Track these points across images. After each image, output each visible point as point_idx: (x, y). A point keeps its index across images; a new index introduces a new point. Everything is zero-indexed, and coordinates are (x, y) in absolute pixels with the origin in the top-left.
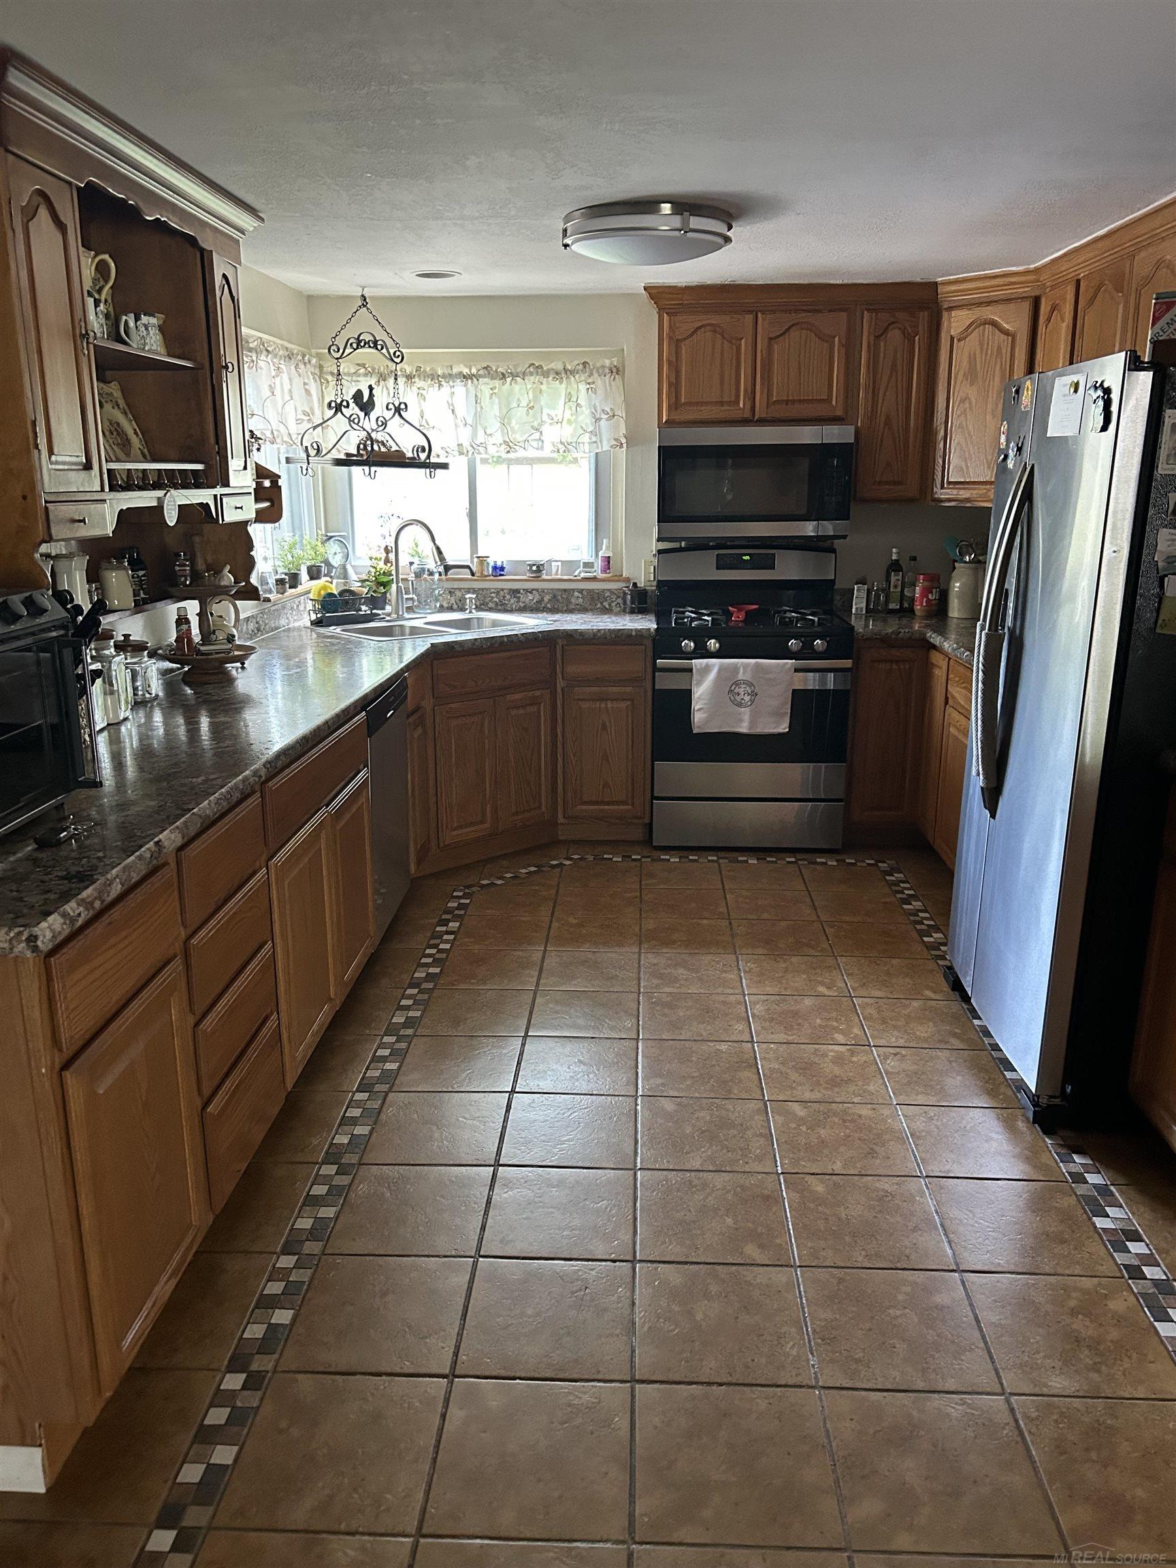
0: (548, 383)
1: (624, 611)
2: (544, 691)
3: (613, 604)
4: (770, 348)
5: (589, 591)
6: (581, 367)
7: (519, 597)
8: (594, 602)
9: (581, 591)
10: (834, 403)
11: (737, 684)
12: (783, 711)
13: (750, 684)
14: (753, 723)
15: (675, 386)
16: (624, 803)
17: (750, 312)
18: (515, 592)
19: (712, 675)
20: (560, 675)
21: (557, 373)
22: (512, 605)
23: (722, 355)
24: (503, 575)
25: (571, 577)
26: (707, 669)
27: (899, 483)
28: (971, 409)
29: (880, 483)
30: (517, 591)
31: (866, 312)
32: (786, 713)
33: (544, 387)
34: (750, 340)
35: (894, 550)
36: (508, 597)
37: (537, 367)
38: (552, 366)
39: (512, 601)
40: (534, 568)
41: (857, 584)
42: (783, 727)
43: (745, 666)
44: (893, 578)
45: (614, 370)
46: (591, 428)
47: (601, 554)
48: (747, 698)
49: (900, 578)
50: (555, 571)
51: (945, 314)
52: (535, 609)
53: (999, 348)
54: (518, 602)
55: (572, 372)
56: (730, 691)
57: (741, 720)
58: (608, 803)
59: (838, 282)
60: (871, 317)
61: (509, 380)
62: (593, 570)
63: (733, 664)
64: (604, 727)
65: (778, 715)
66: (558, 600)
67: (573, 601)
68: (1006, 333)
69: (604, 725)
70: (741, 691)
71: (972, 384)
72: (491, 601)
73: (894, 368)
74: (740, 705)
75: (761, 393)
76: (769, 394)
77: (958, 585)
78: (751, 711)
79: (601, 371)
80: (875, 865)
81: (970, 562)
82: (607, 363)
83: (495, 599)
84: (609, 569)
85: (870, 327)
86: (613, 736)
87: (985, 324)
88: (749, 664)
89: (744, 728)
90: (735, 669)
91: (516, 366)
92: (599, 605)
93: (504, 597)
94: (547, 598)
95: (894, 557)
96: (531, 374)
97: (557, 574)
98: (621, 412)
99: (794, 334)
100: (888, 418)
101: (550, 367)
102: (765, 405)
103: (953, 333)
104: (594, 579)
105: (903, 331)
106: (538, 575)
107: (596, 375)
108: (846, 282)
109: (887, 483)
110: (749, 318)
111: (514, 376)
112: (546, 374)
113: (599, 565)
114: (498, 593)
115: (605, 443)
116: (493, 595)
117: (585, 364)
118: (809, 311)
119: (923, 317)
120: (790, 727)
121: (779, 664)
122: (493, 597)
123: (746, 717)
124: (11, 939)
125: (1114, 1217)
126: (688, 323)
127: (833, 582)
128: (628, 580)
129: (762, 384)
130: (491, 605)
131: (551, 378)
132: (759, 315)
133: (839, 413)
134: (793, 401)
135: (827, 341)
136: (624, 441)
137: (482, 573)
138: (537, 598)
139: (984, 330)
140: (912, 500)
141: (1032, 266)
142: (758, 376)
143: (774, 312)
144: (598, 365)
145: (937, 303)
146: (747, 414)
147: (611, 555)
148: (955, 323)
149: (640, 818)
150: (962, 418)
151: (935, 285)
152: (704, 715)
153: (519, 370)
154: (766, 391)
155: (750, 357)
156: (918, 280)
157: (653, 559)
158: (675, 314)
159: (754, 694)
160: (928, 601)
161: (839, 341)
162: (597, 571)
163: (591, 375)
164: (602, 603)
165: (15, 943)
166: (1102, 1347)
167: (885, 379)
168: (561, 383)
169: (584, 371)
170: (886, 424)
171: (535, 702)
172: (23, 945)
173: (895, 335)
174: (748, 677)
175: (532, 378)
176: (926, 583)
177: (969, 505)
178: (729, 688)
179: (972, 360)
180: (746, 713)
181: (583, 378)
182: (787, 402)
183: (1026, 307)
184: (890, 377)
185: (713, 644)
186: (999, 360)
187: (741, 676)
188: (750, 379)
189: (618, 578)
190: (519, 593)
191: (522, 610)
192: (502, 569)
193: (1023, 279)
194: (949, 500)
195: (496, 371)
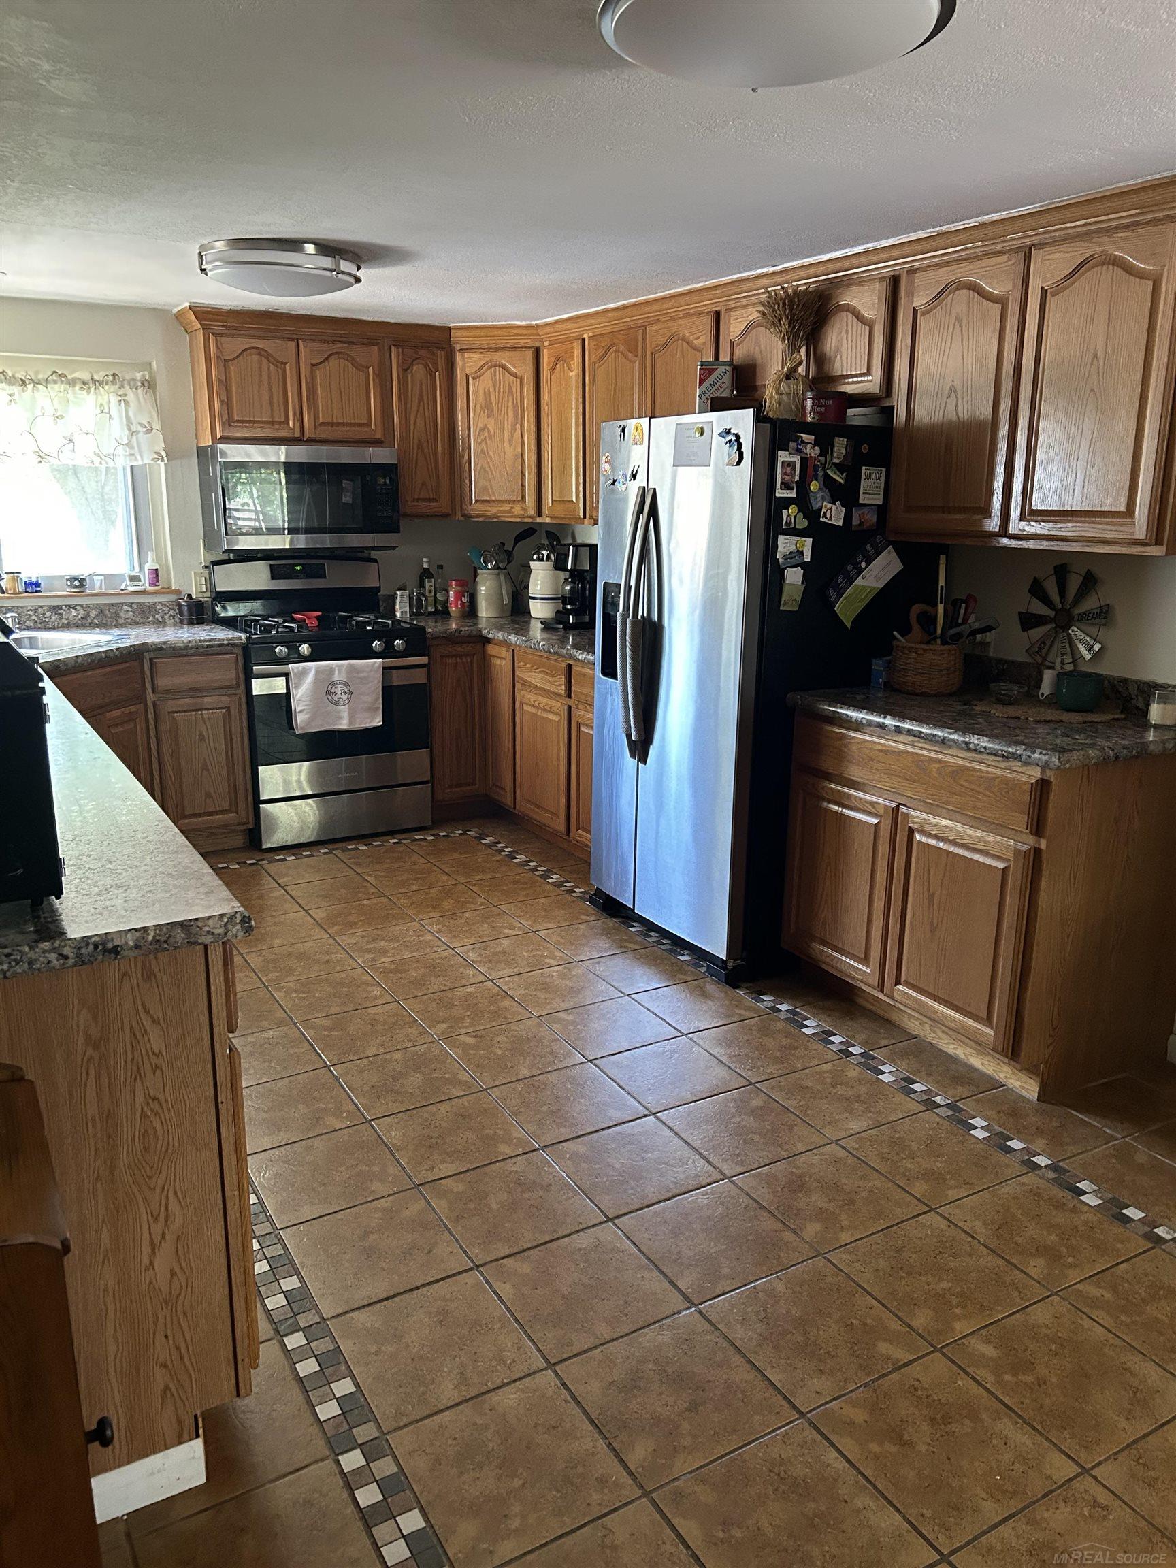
0: (74, 393)
1: (181, 622)
2: (138, 706)
3: (166, 617)
4: (312, 376)
5: (139, 604)
6: (111, 378)
7: (61, 614)
8: (145, 615)
9: (130, 605)
10: (373, 427)
11: (333, 684)
12: (376, 706)
13: (347, 684)
14: (352, 719)
15: (227, 404)
16: (227, 811)
17: (292, 339)
18: (55, 609)
19: (310, 678)
20: (149, 689)
21: (84, 383)
22: (53, 622)
23: (269, 377)
24: (40, 591)
25: (118, 591)
26: (304, 673)
27: (435, 500)
28: (490, 436)
29: (418, 500)
30: (59, 608)
31: (393, 348)
32: (378, 708)
33: (70, 396)
34: (294, 366)
35: (425, 560)
36: (48, 614)
37: (60, 375)
38: (76, 375)
39: (53, 618)
40: (77, 583)
41: (399, 590)
42: (377, 721)
43: (340, 667)
44: (427, 585)
45: (146, 383)
46: (126, 441)
47: (147, 566)
48: (344, 697)
49: (432, 584)
50: (97, 586)
51: (458, 356)
52: (83, 624)
53: (510, 388)
54: (60, 619)
55: (101, 383)
56: (328, 691)
57: (341, 718)
58: (211, 814)
59: (369, 319)
60: (398, 352)
61: (30, 386)
62: (140, 583)
63: (328, 666)
64: (202, 738)
65: (371, 710)
66: (106, 616)
67: (122, 615)
68: (515, 376)
69: (201, 734)
70: (338, 690)
71: (489, 416)
72: (28, 619)
73: (421, 399)
74: (337, 704)
75: (309, 416)
76: (316, 417)
77: (483, 588)
78: (350, 709)
79: (132, 384)
80: (464, 834)
81: (492, 569)
82: (138, 376)
83: (33, 617)
84: (158, 581)
85: (398, 362)
86: (212, 744)
87: (495, 366)
88: (343, 665)
89: (344, 725)
90: (331, 671)
91: (37, 373)
92: (151, 618)
93: (44, 614)
94: (93, 613)
95: (425, 566)
96: (55, 382)
97: (101, 588)
98: (156, 426)
99: (333, 362)
100: (420, 445)
101: (73, 376)
102: (313, 426)
103: (468, 372)
104: (144, 592)
105: (426, 366)
106: (81, 589)
107: (127, 387)
108: (376, 319)
109: (425, 500)
110: (292, 344)
111: (35, 382)
112: (72, 383)
113: (146, 579)
114: (36, 610)
115: (145, 456)
116: (30, 613)
117: (114, 375)
118: (345, 343)
119: (441, 355)
120: (383, 721)
121: (368, 664)
122: (30, 615)
123: (346, 715)
124: (226, 925)
125: (811, 1026)
126: (234, 345)
127: (378, 589)
128: (178, 592)
129: (309, 407)
130: (28, 623)
131: (77, 387)
132: (300, 342)
133: (379, 436)
134: (338, 424)
135: (363, 371)
136: (164, 454)
137: (15, 590)
138: (82, 613)
139: (495, 372)
140: (446, 515)
141: (534, 323)
142: (305, 399)
143: (313, 341)
144: (127, 377)
145: (449, 344)
146: (297, 434)
147: (157, 567)
148: (466, 363)
149: (245, 824)
150: (483, 445)
151: (448, 329)
152: (307, 716)
153: (40, 376)
154: (312, 413)
155: (295, 379)
156: (436, 324)
157: (202, 571)
158: (221, 335)
159: (349, 693)
160: (462, 603)
161: (374, 372)
162: (145, 582)
163: (122, 386)
164: (154, 616)
165: (230, 926)
166: (862, 1098)
167: (415, 408)
168: (89, 392)
169: (113, 382)
170: (418, 448)
171: (131, 718)
172: (238, 927)
173: (418, 370)
174: (343, 677)
175: (56, 386)
176: (458, 588)
177: (495, 520)
178: (326, 688)
179: (487, 395)
180: (344, 711)
181: (112, 390)
182: (332, 424)
183: (530, 355)
184: (419, 406)
185: (305, 649)
186: (510, 398)
187: (336, 677)
188: (297, 401)
189: (167, 590)
190: (61, 609)
191: (68, 626)
192: (38, 585)
193: (525, 332)
194: (478, 516)
195: (14, 377)
